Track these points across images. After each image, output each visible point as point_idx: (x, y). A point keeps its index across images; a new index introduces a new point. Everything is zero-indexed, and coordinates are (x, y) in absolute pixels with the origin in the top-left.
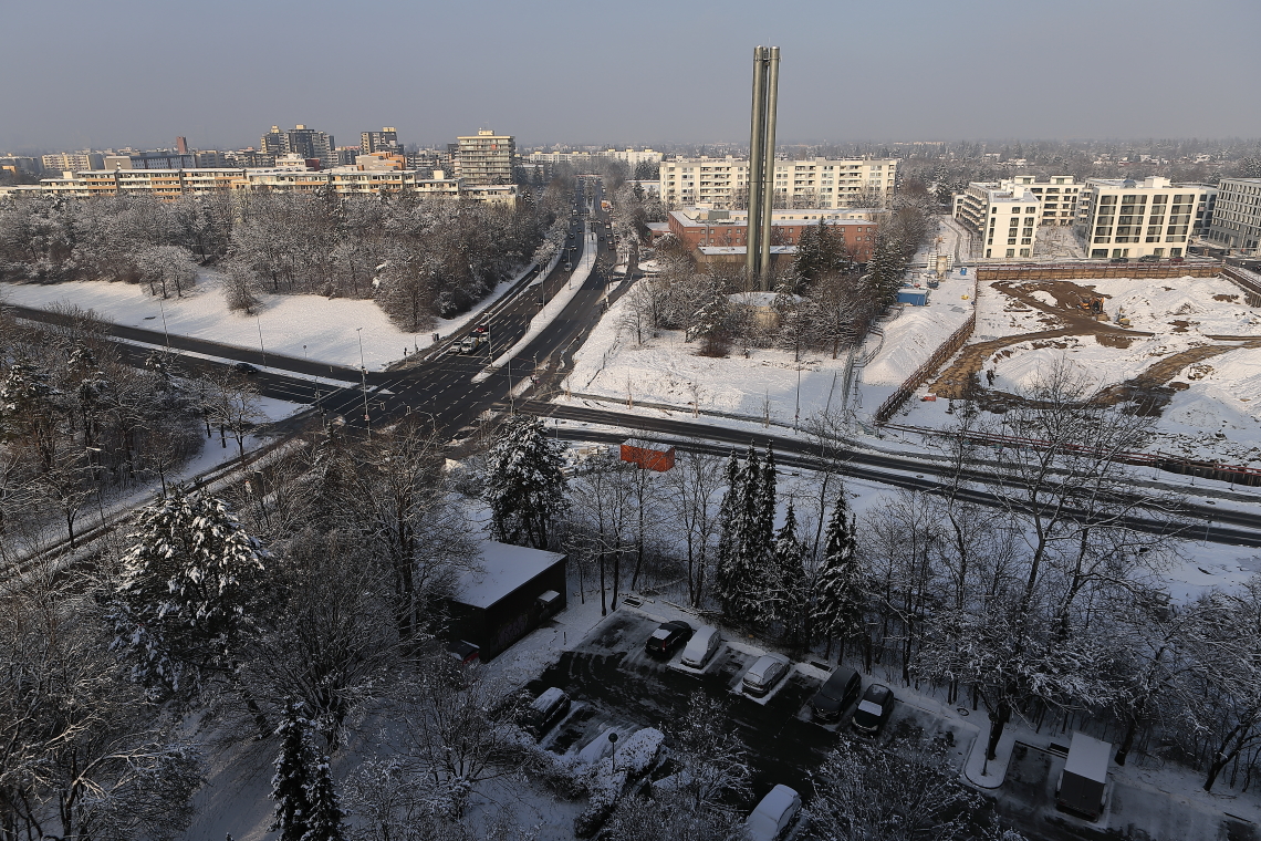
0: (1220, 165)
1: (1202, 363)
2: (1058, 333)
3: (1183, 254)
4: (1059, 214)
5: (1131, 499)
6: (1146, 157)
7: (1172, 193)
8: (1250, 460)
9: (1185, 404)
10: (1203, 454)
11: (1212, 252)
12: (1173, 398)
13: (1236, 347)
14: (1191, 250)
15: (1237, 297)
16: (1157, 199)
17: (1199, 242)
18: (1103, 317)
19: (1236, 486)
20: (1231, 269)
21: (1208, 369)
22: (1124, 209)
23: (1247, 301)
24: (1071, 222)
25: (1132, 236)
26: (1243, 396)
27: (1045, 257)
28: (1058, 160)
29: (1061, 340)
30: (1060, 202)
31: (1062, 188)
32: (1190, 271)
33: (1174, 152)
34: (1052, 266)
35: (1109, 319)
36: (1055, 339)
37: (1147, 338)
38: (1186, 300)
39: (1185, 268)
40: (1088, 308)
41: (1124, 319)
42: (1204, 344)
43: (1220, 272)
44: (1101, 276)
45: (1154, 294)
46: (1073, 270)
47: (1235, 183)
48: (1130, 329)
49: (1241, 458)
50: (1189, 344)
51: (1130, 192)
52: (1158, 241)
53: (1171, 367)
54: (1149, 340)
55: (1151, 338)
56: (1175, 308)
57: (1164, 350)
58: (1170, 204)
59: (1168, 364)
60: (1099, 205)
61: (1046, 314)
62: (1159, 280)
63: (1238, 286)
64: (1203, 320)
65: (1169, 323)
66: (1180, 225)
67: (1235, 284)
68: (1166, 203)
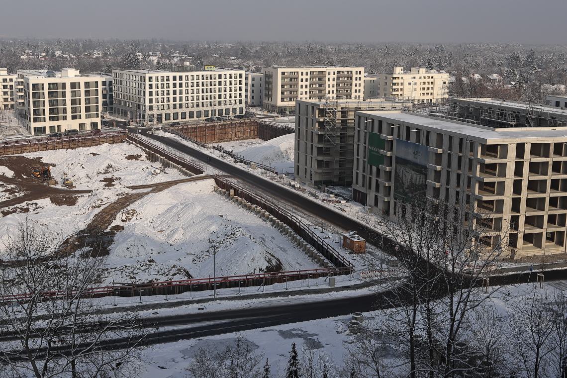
0: (110, 59)
1: (129, 208)
2: (20, 200)
3: (99, 127)
5: (101, 326)
6: (59, 53)
7: (83, 80)
8: (173, 275)
9: (123, 242)
10: (143, 278)
11: (118, 124)
12: (115, 239)
14: (104, 123)
15: (140, 156)
16: (73, 85)
17: (108, 117)
18: (53, 182)
19: (169, 296)
20: (133, 135)
21: (134, 212)
22: (51, 94)
23: (148, 158)
24: (12, 106)
25: (61, 115)
26: (159, 228)
29: (23, 205)
32: (106, 140)
33: (78, 49)
34: (4, 143)
35: (57, 183)
36: (18, 205)
37: (87, 195)
38: (108, 162)
39: (103, 137)
40: (39, 176)
41: (68, 182)
42: (127, 194)
43: (127, 139)
44: (44, 149)
45: (85, 159)
46: (22, 146)
47: (122, 72)
48: (74, 189)
49: (167, 275)
50: (117, 195)
51: (52, 80)
52: (80, 118)
53: (108, 215)
54: (89, 196)
55: (90, 194)
56: (102, 169)
57: (101, 202)
58: (83, 89)
59: (106, 213)
60: (31, 91)
61: (7, 185)
62: (87, 148)
63: (140, 148)
64: (123, 176)
65: (101, 181)
66: (93, 105)
67: (138, 147)
68: (79, 88)
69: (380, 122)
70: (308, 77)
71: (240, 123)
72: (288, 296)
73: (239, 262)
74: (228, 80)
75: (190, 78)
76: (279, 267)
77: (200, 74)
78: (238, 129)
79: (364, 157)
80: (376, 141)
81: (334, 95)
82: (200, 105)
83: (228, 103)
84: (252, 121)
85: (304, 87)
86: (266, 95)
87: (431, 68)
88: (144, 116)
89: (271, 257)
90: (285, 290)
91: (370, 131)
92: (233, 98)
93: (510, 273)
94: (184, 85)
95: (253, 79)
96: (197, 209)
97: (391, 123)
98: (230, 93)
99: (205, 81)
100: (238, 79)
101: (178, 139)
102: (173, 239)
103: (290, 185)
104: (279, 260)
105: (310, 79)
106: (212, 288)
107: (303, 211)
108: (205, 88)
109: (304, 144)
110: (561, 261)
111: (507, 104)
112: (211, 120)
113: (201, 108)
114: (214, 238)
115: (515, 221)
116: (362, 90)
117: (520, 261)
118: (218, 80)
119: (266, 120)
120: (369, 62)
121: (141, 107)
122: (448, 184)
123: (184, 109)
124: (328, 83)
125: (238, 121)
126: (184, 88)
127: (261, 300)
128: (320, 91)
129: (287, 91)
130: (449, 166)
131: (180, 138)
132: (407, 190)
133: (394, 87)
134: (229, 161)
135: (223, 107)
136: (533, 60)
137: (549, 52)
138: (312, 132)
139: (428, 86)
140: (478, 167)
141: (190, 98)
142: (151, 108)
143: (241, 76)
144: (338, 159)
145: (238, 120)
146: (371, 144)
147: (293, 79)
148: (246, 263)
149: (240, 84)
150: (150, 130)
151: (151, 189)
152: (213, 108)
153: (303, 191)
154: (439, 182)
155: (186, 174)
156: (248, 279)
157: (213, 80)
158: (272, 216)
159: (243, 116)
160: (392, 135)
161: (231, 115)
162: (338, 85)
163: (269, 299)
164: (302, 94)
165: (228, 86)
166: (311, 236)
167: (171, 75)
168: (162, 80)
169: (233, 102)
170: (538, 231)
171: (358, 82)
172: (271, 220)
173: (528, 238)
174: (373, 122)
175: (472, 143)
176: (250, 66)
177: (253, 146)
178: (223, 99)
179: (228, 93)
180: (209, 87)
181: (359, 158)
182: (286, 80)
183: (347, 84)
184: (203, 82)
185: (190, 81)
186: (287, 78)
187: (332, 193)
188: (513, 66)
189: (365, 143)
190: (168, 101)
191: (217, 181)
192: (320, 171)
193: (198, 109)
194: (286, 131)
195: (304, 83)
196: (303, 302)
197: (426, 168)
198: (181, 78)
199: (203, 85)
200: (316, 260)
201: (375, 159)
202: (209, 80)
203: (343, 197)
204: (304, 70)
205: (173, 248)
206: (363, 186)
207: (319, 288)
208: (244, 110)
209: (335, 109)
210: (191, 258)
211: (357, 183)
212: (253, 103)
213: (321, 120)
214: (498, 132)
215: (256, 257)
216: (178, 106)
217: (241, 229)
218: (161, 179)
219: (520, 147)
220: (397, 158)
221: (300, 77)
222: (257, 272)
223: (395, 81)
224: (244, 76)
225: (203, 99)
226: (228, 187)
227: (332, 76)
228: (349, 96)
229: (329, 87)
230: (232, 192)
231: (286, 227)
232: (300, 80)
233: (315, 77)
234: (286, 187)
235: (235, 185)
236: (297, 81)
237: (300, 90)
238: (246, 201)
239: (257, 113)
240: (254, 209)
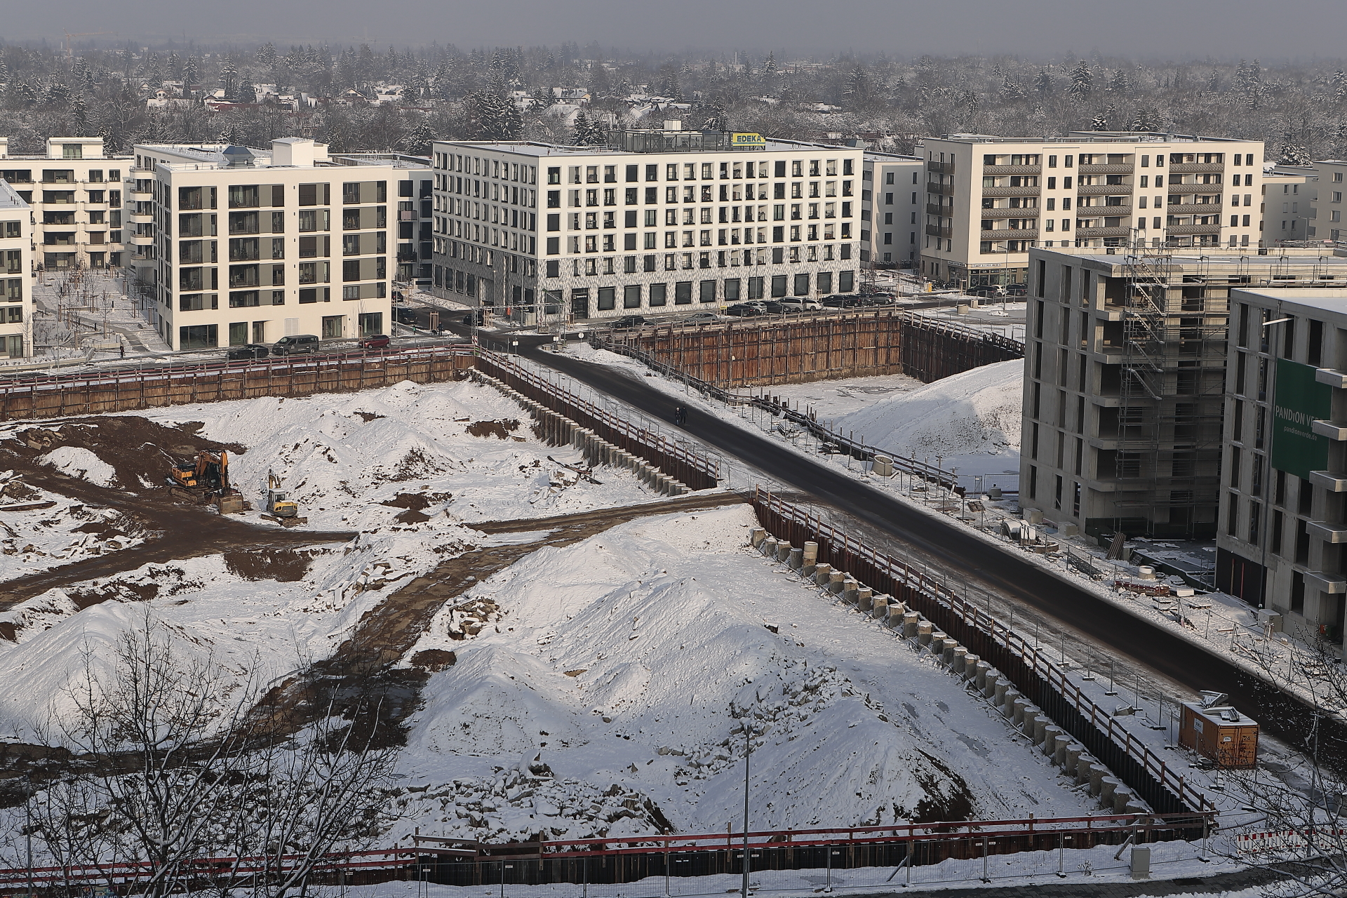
0: (428, 110)
1: (473, 593)
2: (131, 559)
3: (387, 328)
4: (82, 237)
6: (266, 89)
7: (338, 177)
8: (612, 818)
9: (453, 703)
10: (512, 823)
11: (446, 319)
12: (425, 692)
13: (534, 547)
14: (401, 316)
15: (515, 425)
16: (308, 193)
17: (416, 296)
18: (233, 502)
19: (593, 889)
20: (493, 357)
21: (489, 606)
22: (237, 221)
23: (539, 432)
24: (116, 257)
25: (266, 288)
26: (569, 663)
27: (69, 354)
28: (59, 96)
29: (140, 574)
30: (81, 207)
31: (81, 170)
32: (408, 370)
33: (326, 78)
34: (86, 376)
35: (246, 507)
36: (124, 576)
37: (342, 546)
38: (411, 442)
39: (397, 361)
40: (192, 483)
41: (282, 504)
42: (468, 547)
43: (472, 367)
44: (211, 396)
45: (339, 432)
46: (142, 386)
47: (464, 152)
48: (300, 528)
49: (590, 818)
50: (437, 551)
51: (243, 176)
52: (327, 299)
53: (407, 615)
54: (348, 550)
55: (351, 545)
56: (391, 463)
57: (384, 573)
58: (337, 206)
59: (400, 607)
60: (176, 212)
61: (92, 511)
62: (345, 396)
63: (515, 397)
64: (457, 487)
65: (385, 503)
66: (367, 256)
67: (507, 394)
68: (327, 203)
69: (1316, 328)
70: (1074, 172)
71: (844, 322)
73: (829, 784)
74: (806, 179)
75: (682, 172)
76: (961, 804)
77: (716, 159)
78: (836, 342)
79: (1259, 444)
80: (1299, 389)
81: (1161, 234)
82: (714, 262)
83: (804, 254)
84: (883, 314)
85: (1059, 204)
86: (931, 231)
88: (530, 296)
89: (936, 771)
90: (980, 885)
91: (1281, 355)
92: (821, 241)
94: (661, 195)
95: (890, 178)
96: (696, 603)
98: (813, 222)
99: (730, 182)
100: (840, 178)
101: (639, 370)
102: (614, 699)
103: (1005, 530)
104: (961, 782)
105: (1081, 179)
106: (736, 868)
107: (1046, 618)
108: (730, 204)
109: (1056, 395)
112: (748, 310)
113: (714, 272)
114: (746, 701)
116: (1256, 217)
118: (772, 180)
119: (928, 313)
120: (1279, 123)
121: (522, 264)
123: (660, 275)
124: (1138, 192)
125: (835, 314)
126: (661, 206)
128: (1113, 220)
129: (1000, 219)
131: (645, 369)
134: (804, 446)
135: (789, 269)
138: (1084, 358)
141: (681, 239)
142: (553, 269)
143: (848, 165)
144: (1168, 447)
145: (834, 313)
146: (1283, 399)
147: (1022, 178)
148: (851, 787)
149: (847, 193)
150: (549, 340)
151: (546, 532)
152: (754, 271)
153: (1048, 551)
155: (659, 486)
156: (858, 842)
157: (756, 181)
158: (940, 635)
159: (852, 301)
161: (813, 295)
162: (1174, 199)
164: (1050, 229)
165: (805, 201)
166: (1073, 703)
167: (622, 161)
168: (593, 178)
169: (821, 253)
171: (1242, 190)
172: (939, 648)
174: (1290, 326)
176: (879, 135)
177: (884, 399)
178: (787, 243)
179: (805, 223)
180: (743, 204)
181: (1242, 445)
182: (997, 183)
183: (1206, 199)
184: (723, 188)
185: (681, 184)
186: (1001, 176)
187: (1146, 561)
189: (1262, 397)
190: (610, 246)
191: (762, 514)
192: (1107, 487)
193: (706, 275)
194: (994, 351)
195: (1060, 193)
198: (652, 171)
199: (723, 197)
200: (1086, 786)
201: (1296, 451)
202: (745, 181)
203: (1182, 575)
204: (1061, 150)
205: (614, 727)
206: (1254, 539)
207: (1095, 881)
208: (858, 278)
209: (1163, 280)
210: (671, 764)
211: (1232, 531)
212: (888, 256)
213: (1114, 316)
215: (887, 768)
216: (640, 263)
217: (838, 675)
218: (578, 500)
221: (1047, 172)
222: (888, 819)
224: (858, 169)
225: (722, 241)
226: (797, 534)
227: (1152, 171)
228: (1210, 239)
229: (1143, 205)
230: (811, 548)
231: (989, 673)
232: (1044, 183)
233: (1098, 174)
234: (991, 538)
235: (822, 528)
236: (1035, 184)
237: (1045, 215)
238: (855, 581)
239: (900, 289)
240: (883, 610)
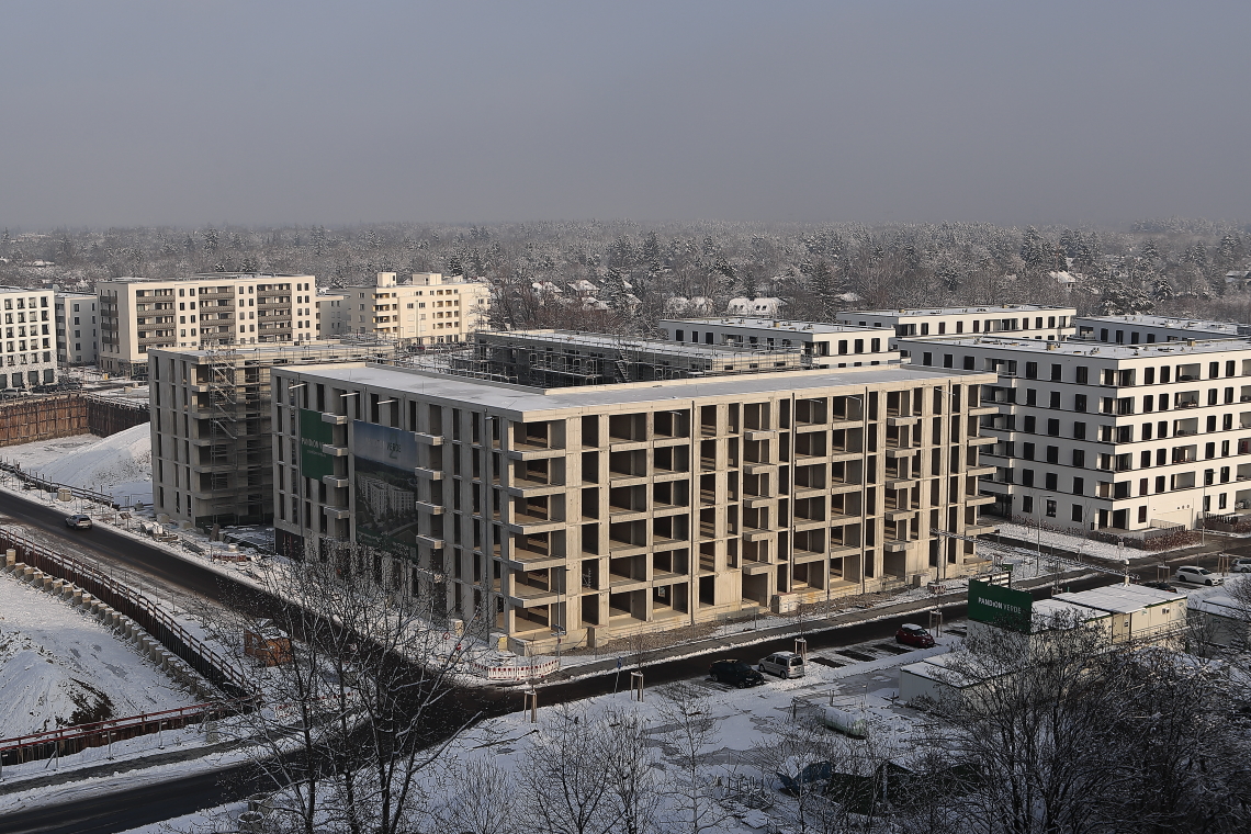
69: (320, 388)
70: (196, 299)
71: (46, 402)
72: (111, 774)
73: (11, 710)
74: (15, 311)
76: (104, 708)
78: (42, 416)
79: (294, 462)
80: (313, 426)
81: (255, 334)
83: (18, 360)
84: (74, 396)
85: (188, 320)
86: (105, 340)
87: (458, 272)
89: (85, 691)
90: (107, 762)
91: (302, 406)
92: (29, 351)
93: (585, 676)
95: (76, 308)
97: (340, 389)
98: (23, 338)
100: (39, 309)
103: (143, 529)
104: (103, 696)
105: (201, 303)
107: (166, 583)
109: (171, 441)
110: (683, 642)
111: (579, 339)
115: (590, 570)
116: (314, 322)
117: (605, 649)
119: (105, 393)
120: (330, 263)
122: (457, 506)
124: (238, 310)
125: (41, 397)
127: (50, 788)
128: (224, 328)
129: (150, 330)
130: (457, 470)
132: (381, 525)
133: (380, 314)
134: (11, 487)
135: (7, 371)
136: (656, 250)
137: (686, 234)
138: (186, 416)
139: (449, 309)
140: (511, 468)
143: (44, 302)
144: (244, 468)
145: (39, 398)
146: (304, 434)
147: (163, 303)
148: (26, 710)
149: (44, 319)
153: (171, 540)
154: (439, 503)
156: (24, 745)
158: (97, 601)
159: (54, 388)
160: (345, 413)
161: (25, 386)
162: (261, 313)
163: (69, 785)
164: (183, 335)
165: (16, 325)
166: (179, 636)
169: (30, 359)
170: (637, 586)
171: (304, 306)
172: (96, 610)
173: (619, 602)
174: (305, 388)
175: (496, 421)
176: (78, 280)
177: (74, 451)
179: (16, 339)
181: (283, 462)
182: (147, 308)
183: (281, 312)
186: (149, 303)
187: (233, 541)
188: (617, 264)
189: (293, 433)
192: (207, 496)
194: (138, 416)
195: (188, 313)
196: (147, 783)
197: (412, 475)
200: (188, 688)
201: (315, 465)
203: (256, 547)
204: (187, 286)
206: (295, 521)
207: (184, 748)
208: (57, 373)
209: (232, 365)
211: (283, 518)
212: (79, 358)
213: (203, 389)
214: (550, 397)
215: (50, 694)
217: (20, 636)
219: (590, 424)
220: (357, 459)
221: (179, 300)
222: (52, 726)
223: (380, 302)
224: (51, 303)
226: (2, 546)
227: (246, 297)
228: (286, 337)
229: (242, 318)
230: (11, 554)
231: (127, 623)
232: (178, 307)
233: (212, 299)
234: (134, 536)
235: (18, 540)
236: (171, 307)
237: (179, 327)
238: (41, 572)
239: (86, 379)
240: (60, 589)
